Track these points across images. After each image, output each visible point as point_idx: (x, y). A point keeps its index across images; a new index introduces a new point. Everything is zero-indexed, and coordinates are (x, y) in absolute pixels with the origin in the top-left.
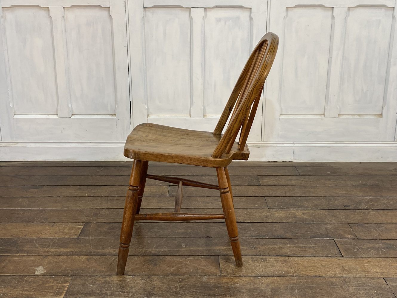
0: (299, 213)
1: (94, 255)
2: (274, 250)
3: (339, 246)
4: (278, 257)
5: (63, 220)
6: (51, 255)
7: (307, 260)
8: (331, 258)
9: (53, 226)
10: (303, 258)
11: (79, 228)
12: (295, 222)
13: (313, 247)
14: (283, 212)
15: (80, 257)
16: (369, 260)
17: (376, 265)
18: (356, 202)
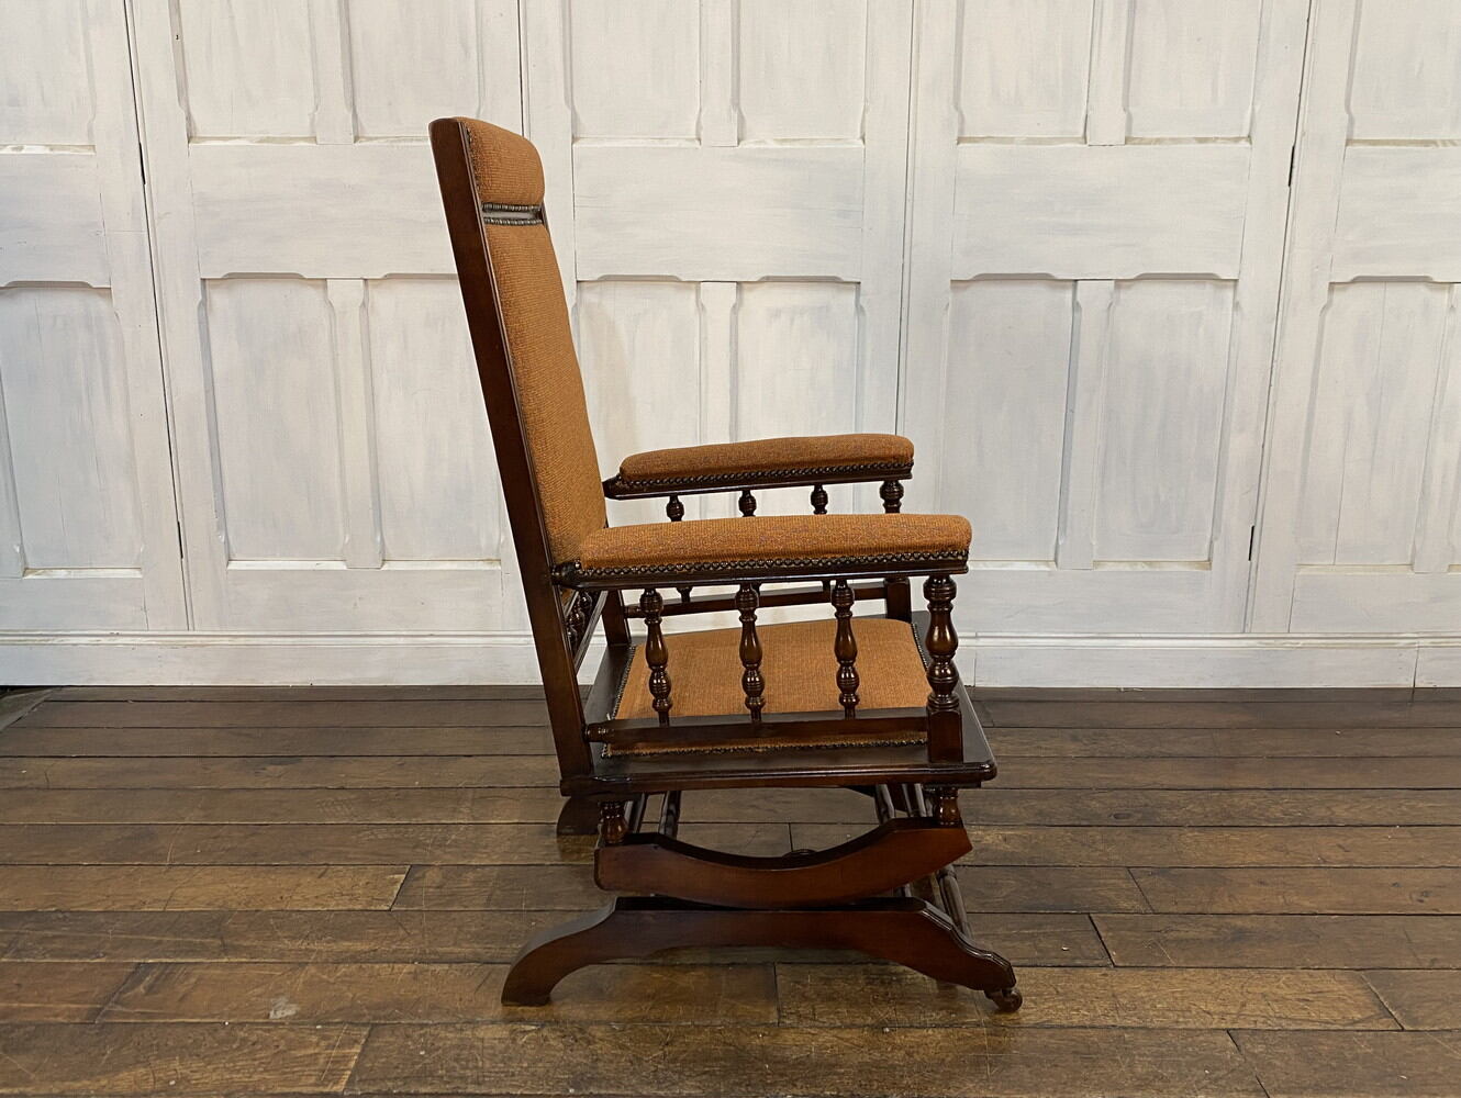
1: (435, 962)
3: (1102, 934)
5: (350, 856)
6: (315, 963)
8: (1082, 970)
9: (322, 875)
11: (395, 882)
12: (980, 862)
13: (1032, 935)
15: (393, 969)
16: (1186, 975)
17: (1205, 992)
18: (1146, 805)
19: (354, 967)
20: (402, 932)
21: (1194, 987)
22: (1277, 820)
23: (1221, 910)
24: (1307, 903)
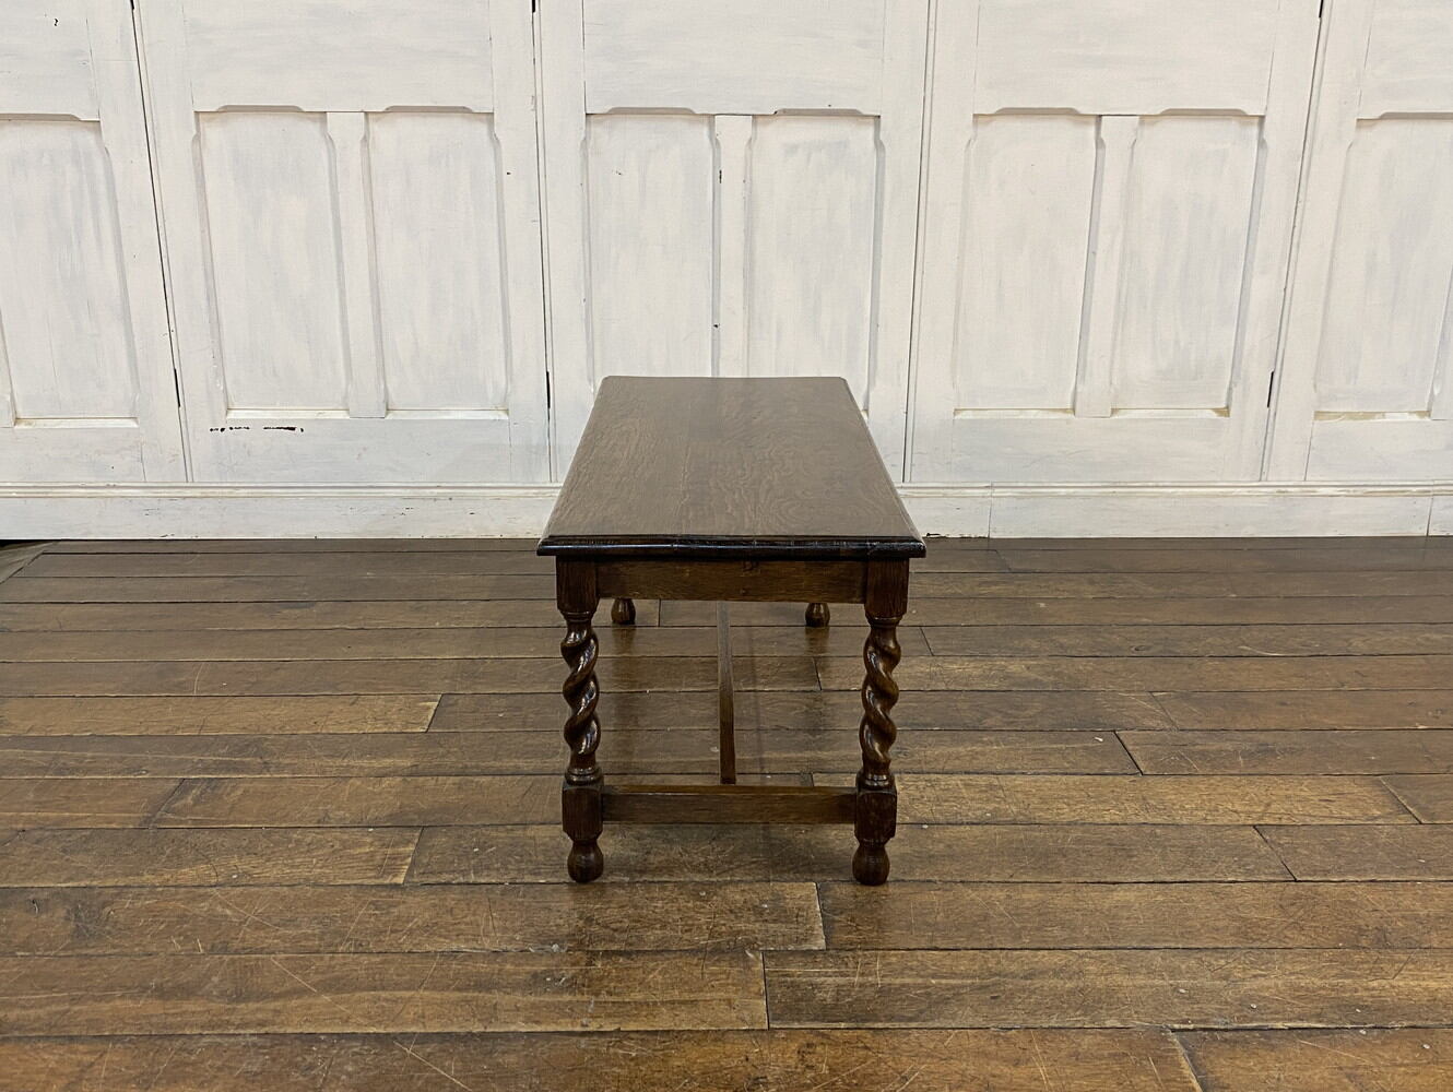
0: (1016, 667)
1: (478, 775)
2: (957, 758)
3: (1130, 748)
4: (971, 777)
5: (381, 687)
6: (358, 777)
7: (1048, 784)
8: (1111, 777)
9: (353, 703)
10: (1035, 777)
11: (429, 708)
12: (1005, 688)
13: (1061, 749)
14: (972, 665)
15: (437, 780)
16: (1212, 781)
17: (1232, 794)
18: (1167, 638)
19: (399, 779)
20: (441, 750)
21: (1220, 790)
22: (1296, 650)
23: (1244, 727)
24: (1326, 721)
